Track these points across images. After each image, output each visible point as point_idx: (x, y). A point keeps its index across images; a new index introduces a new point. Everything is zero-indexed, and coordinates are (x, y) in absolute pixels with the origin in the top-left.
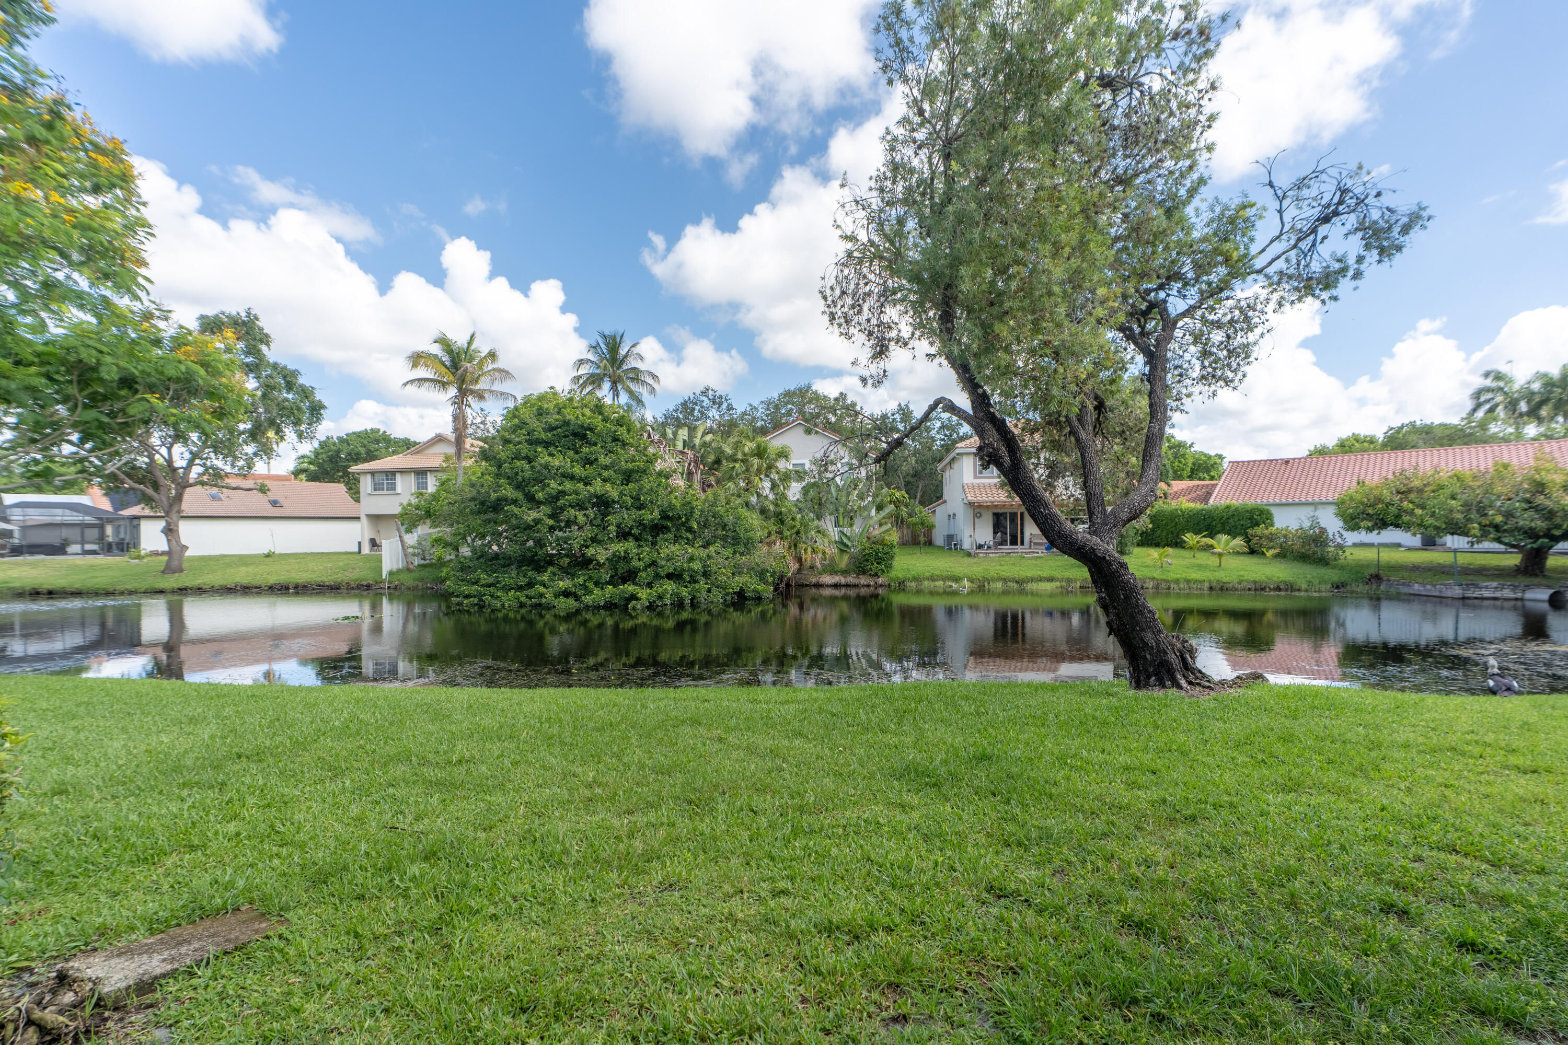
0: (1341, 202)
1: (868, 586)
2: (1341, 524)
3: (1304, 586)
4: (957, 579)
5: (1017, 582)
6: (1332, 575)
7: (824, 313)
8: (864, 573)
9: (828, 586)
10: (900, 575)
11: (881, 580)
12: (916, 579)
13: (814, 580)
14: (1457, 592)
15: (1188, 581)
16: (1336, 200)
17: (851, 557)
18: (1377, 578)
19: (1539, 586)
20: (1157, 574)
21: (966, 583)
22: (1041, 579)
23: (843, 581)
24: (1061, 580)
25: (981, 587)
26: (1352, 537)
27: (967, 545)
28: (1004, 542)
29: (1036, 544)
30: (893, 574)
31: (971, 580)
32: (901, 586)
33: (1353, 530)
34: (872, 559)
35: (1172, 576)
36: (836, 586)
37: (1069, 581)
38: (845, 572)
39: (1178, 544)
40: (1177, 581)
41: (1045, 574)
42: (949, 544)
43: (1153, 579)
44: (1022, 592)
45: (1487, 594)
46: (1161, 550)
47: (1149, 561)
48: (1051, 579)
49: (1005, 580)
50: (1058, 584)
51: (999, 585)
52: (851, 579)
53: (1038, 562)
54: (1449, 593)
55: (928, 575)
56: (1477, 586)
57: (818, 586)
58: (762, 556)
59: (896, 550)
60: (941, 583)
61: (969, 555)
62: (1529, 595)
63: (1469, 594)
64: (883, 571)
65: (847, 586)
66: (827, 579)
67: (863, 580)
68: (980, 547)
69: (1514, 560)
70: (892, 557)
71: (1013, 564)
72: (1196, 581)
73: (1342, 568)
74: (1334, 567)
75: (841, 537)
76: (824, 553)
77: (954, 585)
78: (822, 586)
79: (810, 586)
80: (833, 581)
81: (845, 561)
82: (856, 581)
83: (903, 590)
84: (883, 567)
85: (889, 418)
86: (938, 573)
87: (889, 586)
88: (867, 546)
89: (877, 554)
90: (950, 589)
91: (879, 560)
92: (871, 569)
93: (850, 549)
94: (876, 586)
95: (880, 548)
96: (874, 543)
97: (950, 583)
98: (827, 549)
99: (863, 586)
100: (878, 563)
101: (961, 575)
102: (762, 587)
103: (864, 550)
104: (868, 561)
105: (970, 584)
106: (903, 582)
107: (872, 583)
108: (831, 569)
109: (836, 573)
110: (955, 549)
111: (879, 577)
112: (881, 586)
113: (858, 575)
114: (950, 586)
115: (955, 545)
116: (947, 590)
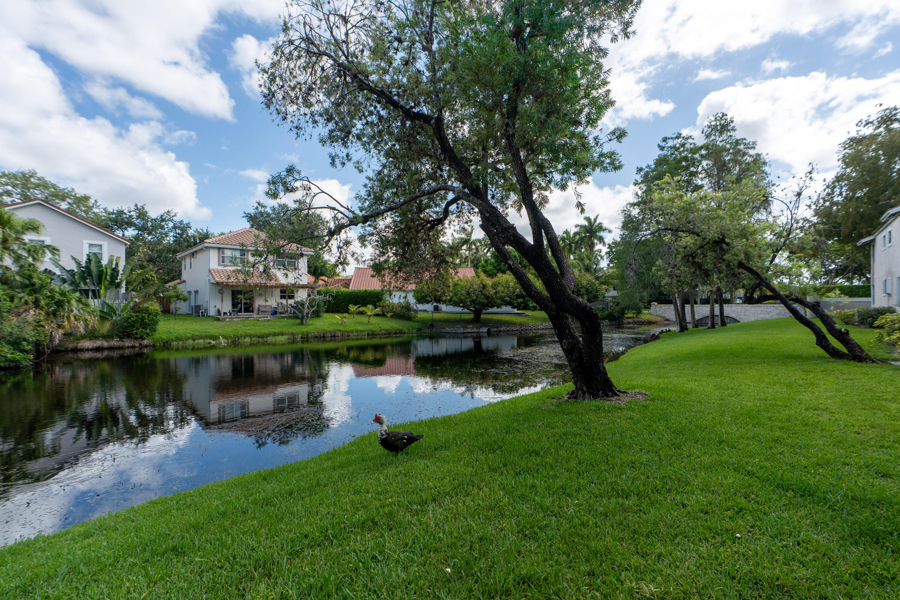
1: (133, 347)
2: (415, 301)
3: (407, 331)
4: (215, 338)
5: (259, 337)
6: (416, 325)
8: (129, 337)
9: (88, 350)
10: (164, 337)
11: (145, 342)
12: (178, 339)
13: (71, 346)
14: (462, 330)
15: (357, 331)
17: (113, 325)
18: (432, 326)
19: (483, 326)
20: (342, 328)
21: (222, 340)
22: (275, 335)
23: (106, 344)
24: (288, 334)
25: (235, 342)
26: (421, 307)
27: (212, 312)
28: (240, 311)
29: (262, 311)
30: (157, 336)
31: (225, 337)
32: (166, 345)
33: (420, 303)
34: (138, 325)
35: (348, 329)
36: (98, 349)
37: (293, 334)
38: (106, 337)
39: (347, 311)
40: (352, 331)
41: (277, 330)
42: (197, 312)
43: (340, 331)
44: (265, 344)
45: (470, 331)
46: (341, 315)
47: (334, 321)
48: (282, 334)
49: (251, 336)
50: (287, 337)
51: (247, 340)
52: (115, 342)
53: (270, 323)
54: (459, 331)
55: (188, 335)
56: (467, 328)
57: (76, 350)
59: (161, 317)
60: (201, 341)
61: (217, 320)
62: (481, 330)
64: (148, 334)
65: (110, 348)
66: (87, 344)
67: (128, 343)
68: (224, 314)
69: (472, 316)
70: (156, 323)
71: (253, 325)
72: (361, 331)
73: (418, 322)
74: (414, 321)
75: (103, 306)
76: (86, 320)
77: (213, 342)
78: (82, 350)
79: (66, 351)
80: (95, 345)
81: (107, 326)
82: (120, 344)
83: (167, 348)
84: (148, 331)
85: (126, 214)
86: (198, 333)
87: (154, 346)
88: (133, 314)
89: (142, 321)
90: (209, 345)
91: (144, 325)
92: (136, 333)
93: (112, 317)
94: (141, 347)
95: (146, 315)
96: (139, 312)
97: (209, 341)
98: (88, 317)
99: (128, 347)
100: (143, 328)
101: (217, 335)
102: (18, 356)
103: (129, 318)
104: (133, 326)
105: (226, 341)
106: (167, 342)
107: (137, 345)
108: (92, 335)
109: (97, 338)
110: (203, 316)
111: (144, 339)
112: (146, 346)
113: (121, 339)
114: (210, 343)
115: (202, 313)
116: (207, 346)
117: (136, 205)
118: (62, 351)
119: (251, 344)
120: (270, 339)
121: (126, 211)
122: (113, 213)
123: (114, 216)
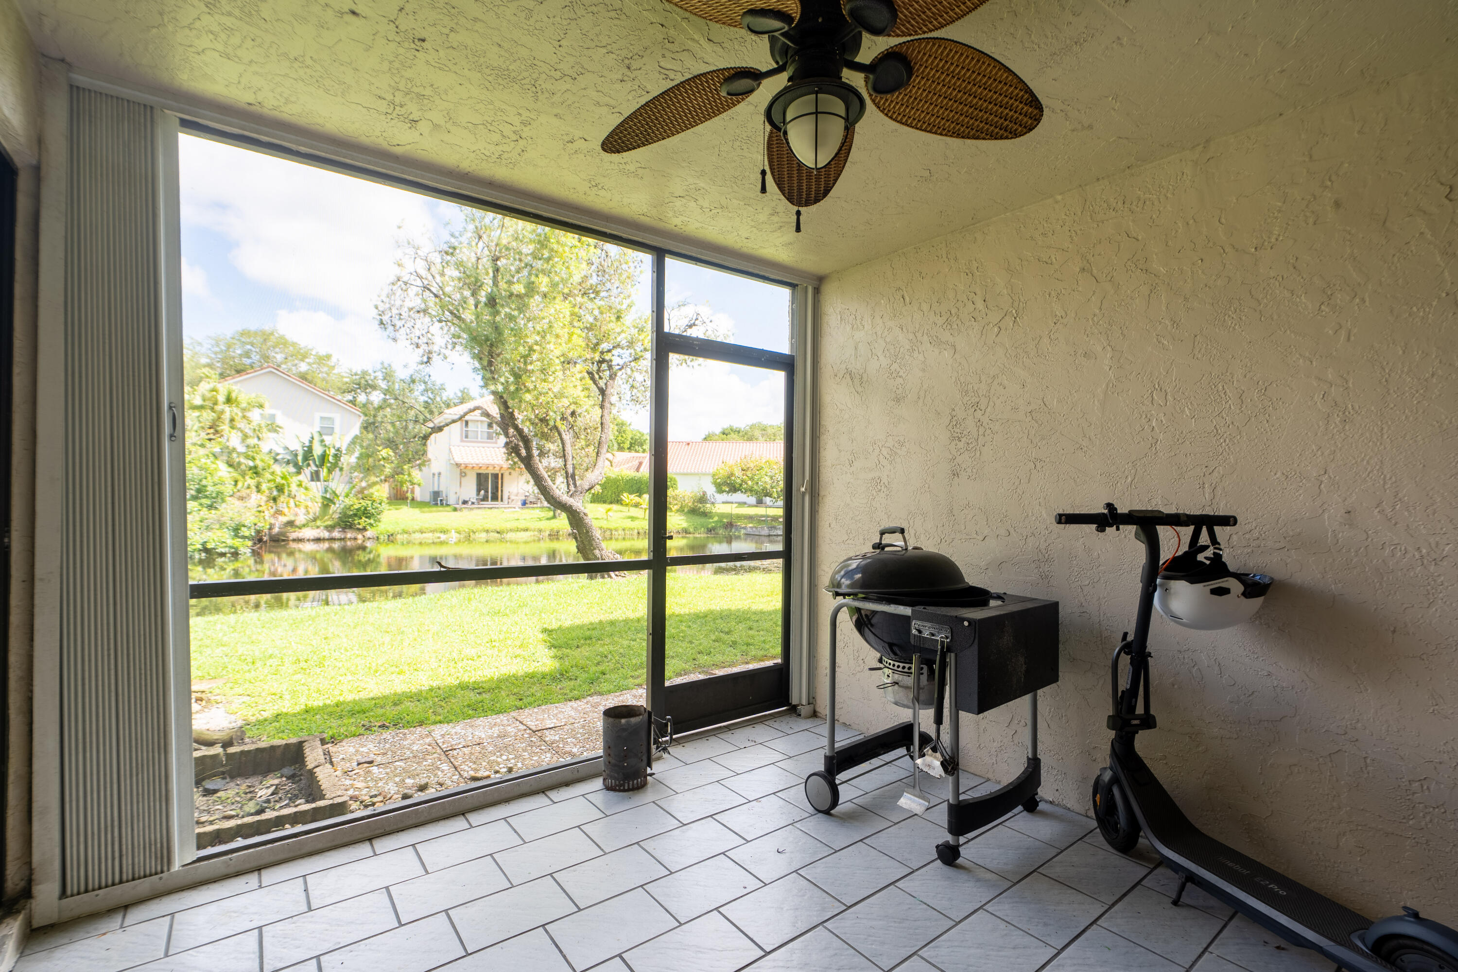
0: (697, 319)
1: (355, 539)
2: (714, 489)
4: (444, 532)
5: (498, 532)
6: (707, 523)
8: (351, 527)
9: (308, 540)
10: (389, 529)
11: (369, 534)
12: (405, 532)
13: (292, 535)
15: (623, 529)
16: (695, 318)
17: (338, 512)
20: (604, 524)
21: (453, 534)
22: (518, 530)
23: (327, 535)
24: (534, 530)
26: (719, 498)
27: (452, 500)
28: (485, 499)
30: (382, 527)
31: (458, 532)
32: (391, 538)
33: (719, 493)
34: (361, 514)
35: (614, 525)
36: (319, 540)
37: (540, 531)
38: (329, 527)
39: (619, 501)
40: (617, 529)
41: (521, 525)
42: (435, 500)
44: (502, 540)
46: (607, 506)
47: (598, 515)
48: (526, 530)
49: (488, 531)
50: (532, 533)
51: (483, 535)
52: (337, 533)
53: (516, 516)
55: (417, 528)
57: (297, 540)
59: (384, 505)
60: (431, 534)
61: (455, 510)
63: (772, 533)
64: (371, 525)
65: (331, 540)
66: (308, 534)
67: (349, 534)
68: (465, 502)
70: (381, 512)
71: (495, 518)
73: (712, 517)
74: (707, 517)
75: (325, 491)
76: (307, 507)
77: (443, 537)
78: (302, 540)
79: (289, 540)
80: (315, 535)
81: (329, 513)
82: (342, 535)
83: (392, 542)
84: (372, 521)
85: (370, 375)
86: (427, 526)
87: (377, 538)
88: (357, 501)
89: (366, 509)
90: (438, 540)
91: (368, 515)
92: (359, 524)
93: (335, 504)
94: (365, 539)
95: (369, 503)
96: (363, 499)
97: (438, 535)
98: (309, 504)
99: (350, 539)
100: (366, 518)
101: (449, 528)
102: (238, 542)
103: (352, 506)
104: (356, 516)
105: (457, 535)
106: (392, 534)
107: (360, 537)
108: (313, 524)
109: (318, 527)
110: (442, 504)
111: (367, 531)
112: (369, 539)
113: (344, 529)
114: (439, 538)
115: (441, 500)
116: (436, 541)
117: (382, 363)
118: (282, 539)
119: (487, 541)
120: (510, 536)
121: (370, 371)
122: (356, 374)
123: (357, 377)
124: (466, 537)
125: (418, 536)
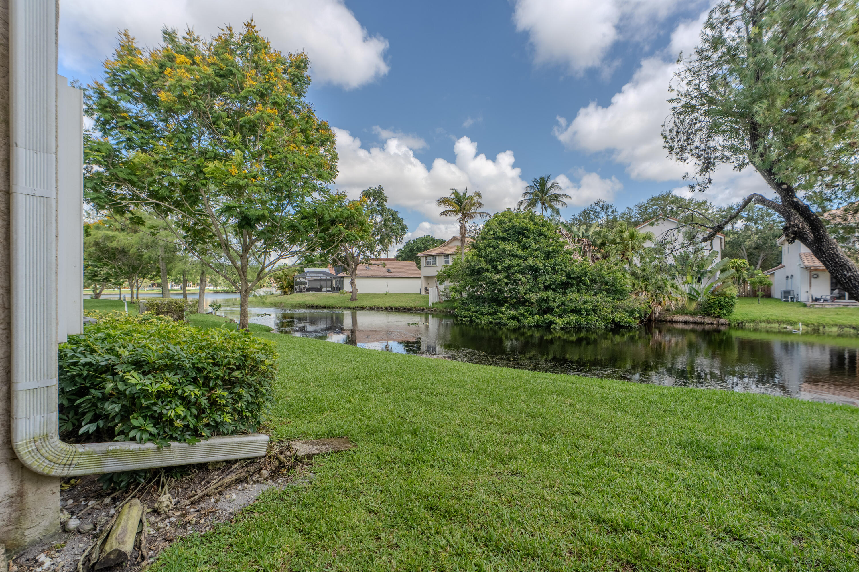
1: (712, 324)
4: (792, 323)
5: (854, 328)
7: (664, 147)
8: (709, 315)
9: (679, 322)
10: (739, 318)
11: (722, 321)
12: (752, 321)
13: (669, 318)
17: (699, 304)
21: (801, 326)
23: (691, 319)
27: (803, 298)
30: (733, 317)
31: (806, 325)
32: (741, 325)
34: (716, 306)
36: (686, 323)
38: (693, 314)
42: (786, 297)
49: (841, 326)
51: (835, 329)
52: (698, 319)
55: (764, 319)
57: (672, 322)
58: (631, 301)
59: (736, 301)
60: (777, 325)
61: (805, 306)
64: (724, 314)
65: (695, 323)
66: (679, 318)
67: (708, 320)
68: (817, 300)
70: (732, 305)
71: (851, 314)
75: (691, 290)
76: (677, 300)
77: (789, 328)
78: (675, 322)
79: (666, 321)
80: (684, 319)
81: (693, 306)
82: (702, 320)
83: (742, 328)
84: (724, 311)
86: (774, 318)
87: (729, 325)
88: (712, 297)
89: (719, 302)
90: (785, 330)
91: (721, 307)
92: (714, 313)
93: (697, 299)
94: (718, 324)
95: (722, 299)
96: (717, 295)
97: (785, 326)
98: (679, 298)
99: (708, 324)
100: (720, 309)
101: (796, 320)
102: (631, 320)
103: (709, 300)
104: (712, 307)
105: (805, 327)
106: (742, 323)
107: (715, 322)
108: (683, 311)
109: (686, 314)
110: (792, 301)
111: (721, 318)
112: (722, 324)
113: (703, 316)
114: (785, 328)
115: (792, 298)
116: (782, 330)
118: (663, 321)
124: (814, 330)
125: (763, 325)
